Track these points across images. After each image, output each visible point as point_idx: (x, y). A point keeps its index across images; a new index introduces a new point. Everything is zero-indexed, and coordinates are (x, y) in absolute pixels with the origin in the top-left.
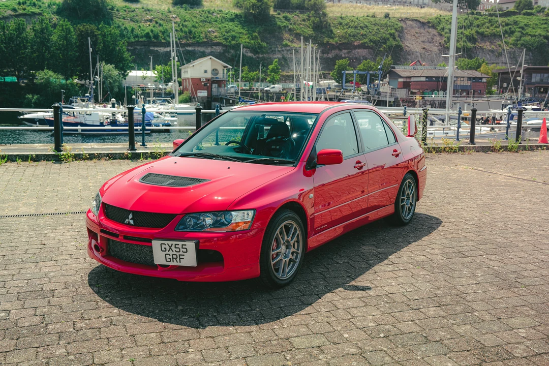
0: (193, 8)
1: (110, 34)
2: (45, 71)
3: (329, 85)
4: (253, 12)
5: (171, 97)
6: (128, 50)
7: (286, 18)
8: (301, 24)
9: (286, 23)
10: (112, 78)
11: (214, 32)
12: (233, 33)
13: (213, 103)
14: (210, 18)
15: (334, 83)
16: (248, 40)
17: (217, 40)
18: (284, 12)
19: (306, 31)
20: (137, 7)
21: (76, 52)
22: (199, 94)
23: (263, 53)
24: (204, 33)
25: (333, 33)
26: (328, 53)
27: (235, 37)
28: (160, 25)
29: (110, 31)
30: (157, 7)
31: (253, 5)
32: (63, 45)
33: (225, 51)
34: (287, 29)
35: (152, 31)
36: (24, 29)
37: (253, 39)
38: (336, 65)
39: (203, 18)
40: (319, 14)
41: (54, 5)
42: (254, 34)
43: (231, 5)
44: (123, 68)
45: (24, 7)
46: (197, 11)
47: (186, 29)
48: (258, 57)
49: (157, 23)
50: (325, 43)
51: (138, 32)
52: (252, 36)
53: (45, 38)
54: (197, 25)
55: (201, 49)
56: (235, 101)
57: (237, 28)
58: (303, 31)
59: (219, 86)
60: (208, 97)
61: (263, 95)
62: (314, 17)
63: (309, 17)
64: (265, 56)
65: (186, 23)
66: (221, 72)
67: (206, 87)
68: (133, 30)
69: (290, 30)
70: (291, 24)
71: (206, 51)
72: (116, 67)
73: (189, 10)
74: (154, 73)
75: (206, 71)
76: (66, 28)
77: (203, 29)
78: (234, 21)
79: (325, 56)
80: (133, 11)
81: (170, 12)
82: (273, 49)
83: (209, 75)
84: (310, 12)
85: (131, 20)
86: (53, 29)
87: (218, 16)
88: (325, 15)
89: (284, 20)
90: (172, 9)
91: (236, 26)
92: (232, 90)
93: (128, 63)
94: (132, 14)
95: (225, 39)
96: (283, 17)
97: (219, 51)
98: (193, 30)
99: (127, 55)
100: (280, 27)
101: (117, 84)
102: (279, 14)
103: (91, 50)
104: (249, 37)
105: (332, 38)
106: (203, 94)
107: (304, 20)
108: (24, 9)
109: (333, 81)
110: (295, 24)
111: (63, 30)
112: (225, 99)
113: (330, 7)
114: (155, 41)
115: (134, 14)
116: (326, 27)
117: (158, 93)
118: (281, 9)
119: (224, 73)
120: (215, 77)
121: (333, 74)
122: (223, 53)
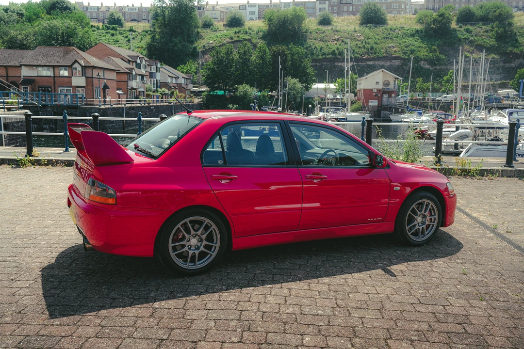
0: (376, 27)
1: (298, 53)
2: (244, 85)
3: (508, 94)
4: (434, 27)
5: (343, 107)
6: (312, 66)
7: (468, 31)
8: (483, 35)
9: (467, 35)
10: (296, 90)
11: (395, 47)
12: (413, 48)
13: (382, 112)
14: (391, 35)
15: (512, 92)
16: (426, 53)
17: (396, 55)
18: (466, 25)
19: (488, 42)
20: (328, 29)
21: (270, 68)
22: (370, 104)
23: (440, 65)
24: (384, 48)
25: (518, 42)
26: (511, 63)
27: (414, 51)
28: (346, 43)
29: (298, 50)
30: (345, 28)
31: (434, 20)
32: (259, 64)
33: (403, 65)
34: (467, 41)
35: (338, 49)
36: (231, 52)
37: (431, 52)
38: (517, 74)
39: (385, 35)
40: (504, 24)
41: (261, 31)
42: (433, 47)
43: (415, 22)
44: (307, 81)
45: (238, 35)
46: (380, 29)
47: (369, 46)
48: (435, 69)
49: (343, 41)
50: (508, 53)
51: (326, 50)
52: (430, 49)
53: (246, 59)
54: (378, 41)
55: (381, 63)
56: (403, 110)
57: (416, 43)
58: (484, 42)
59: (390, 96)
60: (378, 106)
61: (434, 105)
62: (498, 27)
63: (493, 27)
64: (442, 67)
65: (369, 40)
66: (392, 83)
67: (377, 97)
68: (321, 49)
69: (471, 42)
70: (472, 36)
71: (386, 64)
72: (300, 81)
73: (372, 29)
74: (335, 85)
75: (377, 83)
76: (263, 50)
77: (383, 45)
78: (414, 37)
79: (507, 65)
80: (323, 33)
81: (356, 31)
82: (451, 60)
83: (380, 87)
84: (494, 23)
85: (321, 40)
86: (252, 51)
87: (400, 32)
88: (510, 24)
89: (465, 33)
90: (357, 28)
91: (416, 41)
92: (402, 100)
93: (311, 77)
94: (322, 35)
95: (404, 53)
96: (465, 30)
97: (397, 64)
98: (375, 46)
99: (310, 70)
100: (460, 40)
101: (299, 95)
102: (461, 27)
103: (280, 67)
104: (427, 50)
105: (517, 47)
106: (374, 103)
107: (487, 32)
108: (238, 37)
109: (513, 90)
110: (476, 35)
111: (260, 51)
112: (394, 108)
113: (518, 16)
114: (340, 57)
115: (324, 35)
116: (511, 37)
117: (335, 103)
118: (464, 22)
119: (395, 84)
120: (386, 88)
121: (513, 83)
122: (402, 66)
